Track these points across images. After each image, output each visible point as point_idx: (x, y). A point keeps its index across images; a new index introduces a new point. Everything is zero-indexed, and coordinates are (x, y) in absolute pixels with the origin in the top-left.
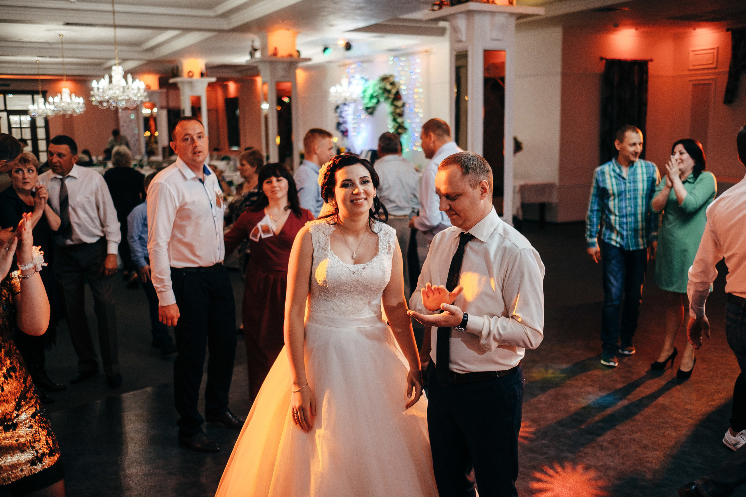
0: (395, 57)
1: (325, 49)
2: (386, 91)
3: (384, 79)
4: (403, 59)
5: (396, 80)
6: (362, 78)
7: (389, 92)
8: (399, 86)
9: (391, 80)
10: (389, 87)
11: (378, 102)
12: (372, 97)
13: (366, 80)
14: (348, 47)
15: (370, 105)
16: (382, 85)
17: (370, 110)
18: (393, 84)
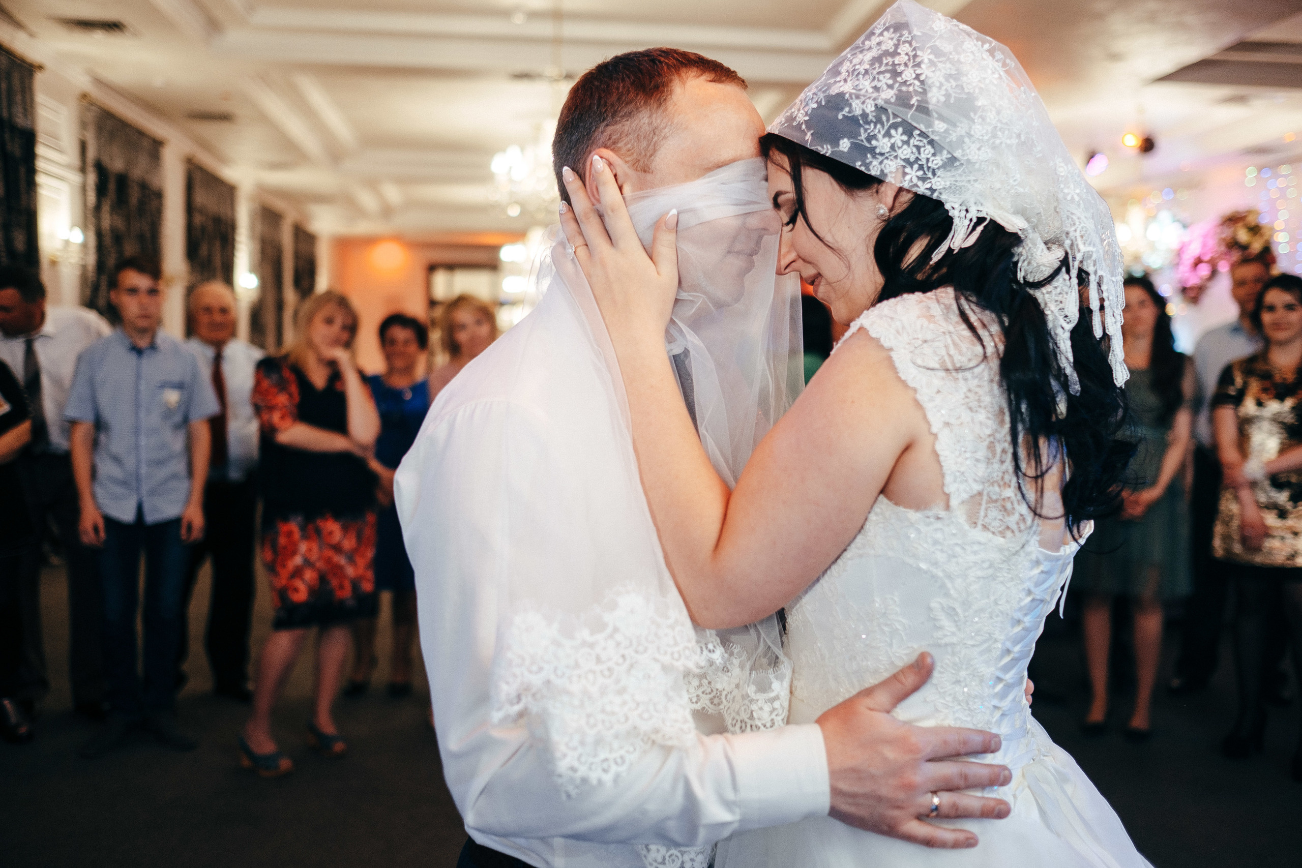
0: (1260, 169)
1: (1091, 156)
2: (1233, 244)
3: (1233, 220)
4: (1285, 170)
5: (1264, 221)
6: (1176, 220)
7: (1244, 247)
8: (1272, 236)
9: (1251, 220)
10: (1243, 236)
11: (1214, 273)
12: (1198, 262)
13: (1185, 226)
14: (1148, 146)
15: (1193, 281)
16: (1227, 233)
17: (1192, 294)
18: (1255, 230)
